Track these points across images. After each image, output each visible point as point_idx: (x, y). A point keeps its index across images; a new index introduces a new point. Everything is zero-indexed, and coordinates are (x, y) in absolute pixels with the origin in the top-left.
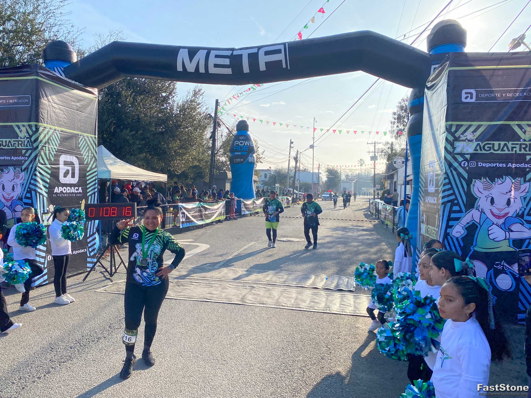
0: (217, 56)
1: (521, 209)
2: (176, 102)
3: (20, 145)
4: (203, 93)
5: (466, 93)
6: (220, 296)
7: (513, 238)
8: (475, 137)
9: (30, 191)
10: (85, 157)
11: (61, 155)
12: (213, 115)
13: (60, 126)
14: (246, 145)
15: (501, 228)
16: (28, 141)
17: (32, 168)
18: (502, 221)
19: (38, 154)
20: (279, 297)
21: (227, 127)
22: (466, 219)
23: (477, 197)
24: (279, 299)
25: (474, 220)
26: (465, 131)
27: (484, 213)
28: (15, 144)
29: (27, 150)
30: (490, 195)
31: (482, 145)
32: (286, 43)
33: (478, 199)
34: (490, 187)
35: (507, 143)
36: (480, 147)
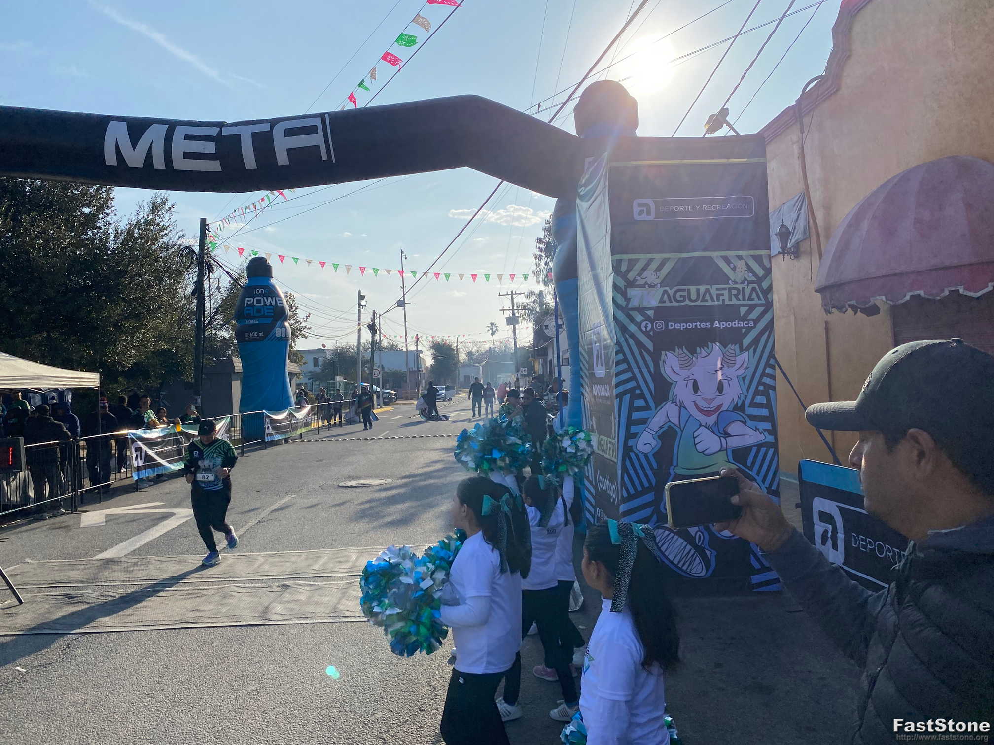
0: (188, 137)
1: (739, 398)
2: (112, 226)
4: (172, 206)
5: (639, 205)
6: (217, 614)
7: (734, 446)
8: (659, 281)
12: (196, 249)
14: (268, 305)
15: (713, 432)
18: (714, 418)
20: (340, 599)
21: (228, 273)
22: (658, 420)
23: (671, 382)
24: (338, 603)
25: (670, 421)
26: (644, 269)
27: (686, 409)
30: (692, 377)
31: (671, 292)
32: (326, 113)
33: (673, 386)
34: (689, 364)
35: (709, 287)
36: (669, 296)
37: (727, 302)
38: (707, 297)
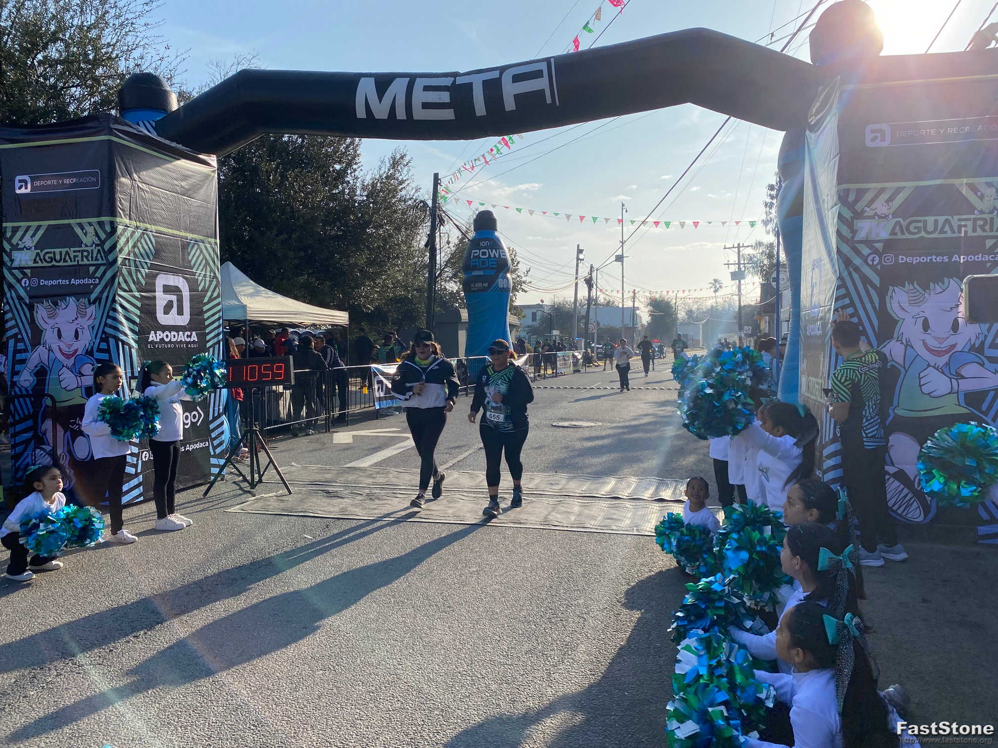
0: (427, 88)
1: (977, 338)
2: (359, 180)
3: (85, 259)
5: (873, 131)
6: (444, 513)
7: (966, 389)
8: (891, 212)
9: (105, 339)
10: (200, 278)
11: (157, 275)
12: (430, 202)
13: (154, 222)
14: (492, 257)
15: (943, 373)
16: (99, 250)
17: (107, 297)
19: (118, 271)
20: (550, 512)
21: (456, 225)
23: (898, 319)
24: (548, 515)
25: (893, 360)
26: (872, 201)
27: (912, 347)
28: (77, 256)
29: (98, 266)
30: (921, 314)
31: (904, 224)
32: (552, 57)
33: (900, 323)
34: (921, 299)
35: (949, 217)
36: (901, 227)
37: (970, 234)
38: (947, 228)
